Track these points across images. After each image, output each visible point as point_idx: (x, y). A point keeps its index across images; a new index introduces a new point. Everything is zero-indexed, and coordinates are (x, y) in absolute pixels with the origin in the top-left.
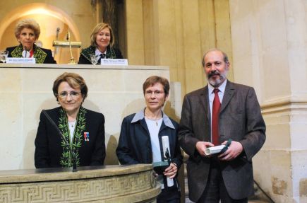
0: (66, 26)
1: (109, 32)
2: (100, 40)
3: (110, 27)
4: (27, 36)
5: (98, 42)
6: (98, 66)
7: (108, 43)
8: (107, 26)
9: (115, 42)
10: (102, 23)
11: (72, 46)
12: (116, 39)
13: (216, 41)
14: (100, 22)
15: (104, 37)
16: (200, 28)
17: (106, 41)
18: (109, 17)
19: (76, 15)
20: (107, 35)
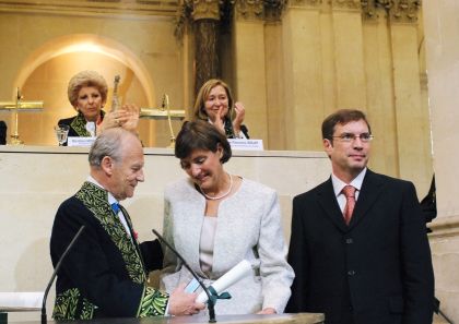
0: (130, 73)
1: (224, 93)
4: (91, 100)
11: (172, 118)
13: (394, 98)
16: (366, 76)
18: (205, 57)
19: (148, 54)
20: (221, 97)
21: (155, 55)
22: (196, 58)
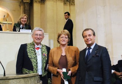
0: (8, 15)
1: (26, 18)
2: (22, 21)
3: (27, 16)
5: (22, 22)
6: (19, 32)
7: (26, 22)
8: (26, 15)
9: (29, 22)
10: (23, 14)
11: (8, 24)
12: (29, 21)
14: (22, 13)
15: (24, 20)
17: (25, 21)
18: (26, 11)
19: (13, 10)
20: (25, 19)
21: (14, 10)
22: (24, 12)
